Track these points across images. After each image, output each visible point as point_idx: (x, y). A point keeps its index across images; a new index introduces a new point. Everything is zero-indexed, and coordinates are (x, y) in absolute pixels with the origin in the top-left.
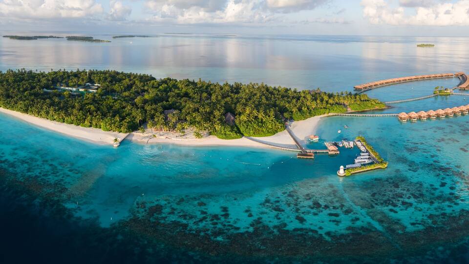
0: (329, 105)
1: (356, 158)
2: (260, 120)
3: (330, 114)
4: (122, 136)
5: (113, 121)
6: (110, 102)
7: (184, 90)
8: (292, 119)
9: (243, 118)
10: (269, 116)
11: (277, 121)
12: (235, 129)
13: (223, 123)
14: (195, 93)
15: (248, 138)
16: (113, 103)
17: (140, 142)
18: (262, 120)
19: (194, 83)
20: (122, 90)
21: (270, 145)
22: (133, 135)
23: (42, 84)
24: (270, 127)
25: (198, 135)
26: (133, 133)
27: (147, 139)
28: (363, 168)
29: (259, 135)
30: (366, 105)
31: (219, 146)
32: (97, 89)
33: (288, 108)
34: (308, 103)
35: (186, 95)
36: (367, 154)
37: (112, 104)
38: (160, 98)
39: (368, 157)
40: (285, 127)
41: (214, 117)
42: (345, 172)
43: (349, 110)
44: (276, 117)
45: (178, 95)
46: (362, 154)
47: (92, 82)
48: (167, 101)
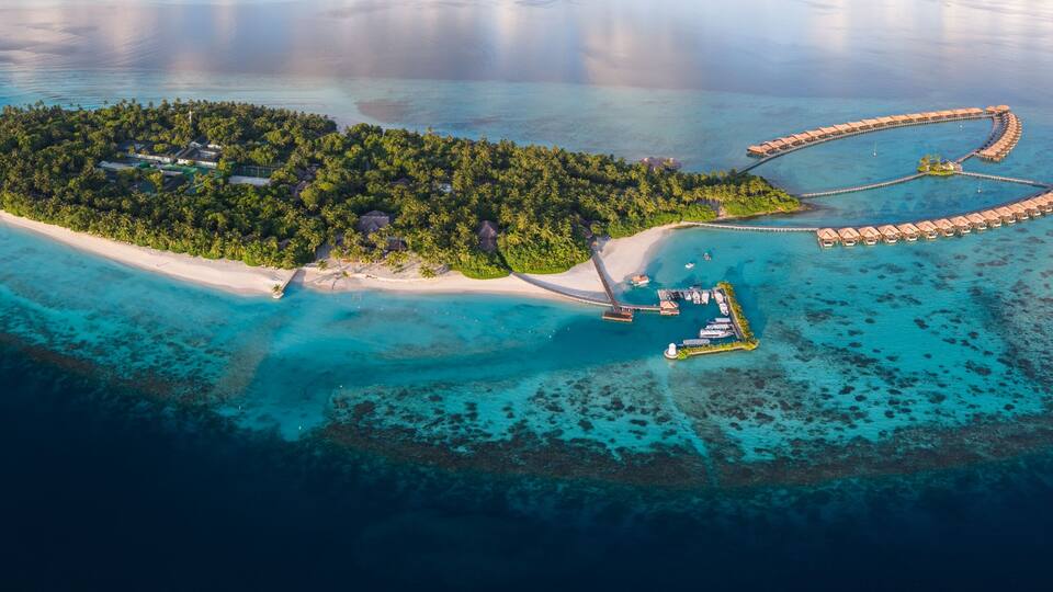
0: (683, 205)
1: (704, 328)
2: (544, 242)
3: (683, 223)
4: (285, 275)
5: (265, 249)
6: (252, 201)
7: (397, 162)
8: (605, 235)
9: (514, 238)
10: (561, 234)
11: (576, 244)
12: (497, 260)
13: (474, 249)
14: (419, 170)
15: (519, 276)
16: (258, 202)
17: (320, 287)
18: (547, 241)
19: (416, 140)
20: (268, 160)
21: (557, 292)
22: (305, 272)
23: (97, 150)
24: (561, 255)
25: (427, 273)
26: (304, 268)
27: (332, 281)
28: (711, 348)
29: (542, 271)
30: (760, 205)
31: (466, 293)
32: (216, 159)
33: (601, 212)
34: (641, 203)
35: (402, 174)
36: (728, 320)
37: (257, 206)
38: (349, 183)
39: (726, 326)
40: (591, 253)
41: (458, 236)
42: (677, 353)
43: (724, 213)
44: (575, 234)
45: (386, 177)
46: (718, 320)
47: (203, 140)
48: (363, 191)
